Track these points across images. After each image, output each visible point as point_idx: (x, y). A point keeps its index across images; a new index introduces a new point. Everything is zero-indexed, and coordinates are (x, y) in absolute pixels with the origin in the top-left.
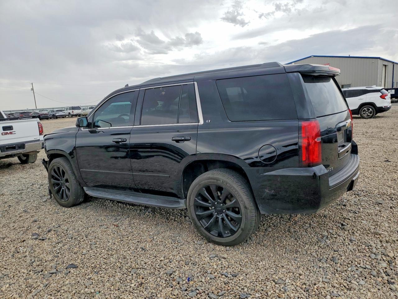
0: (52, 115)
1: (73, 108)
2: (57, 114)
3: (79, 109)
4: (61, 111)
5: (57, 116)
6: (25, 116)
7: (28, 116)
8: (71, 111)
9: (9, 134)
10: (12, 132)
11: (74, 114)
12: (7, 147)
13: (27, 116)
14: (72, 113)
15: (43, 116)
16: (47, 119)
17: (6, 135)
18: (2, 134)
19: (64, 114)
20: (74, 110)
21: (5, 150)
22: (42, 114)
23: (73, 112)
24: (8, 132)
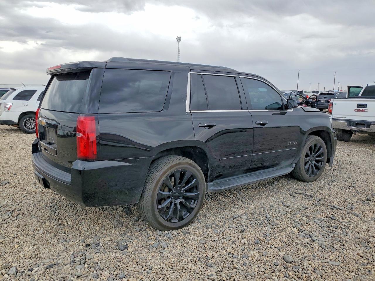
9: (361, 111)
10: (364, 110)
12: (357, 122)
17: (358, 112)
18: (355, 110)
21: (355, 125)
24: (361, 109)
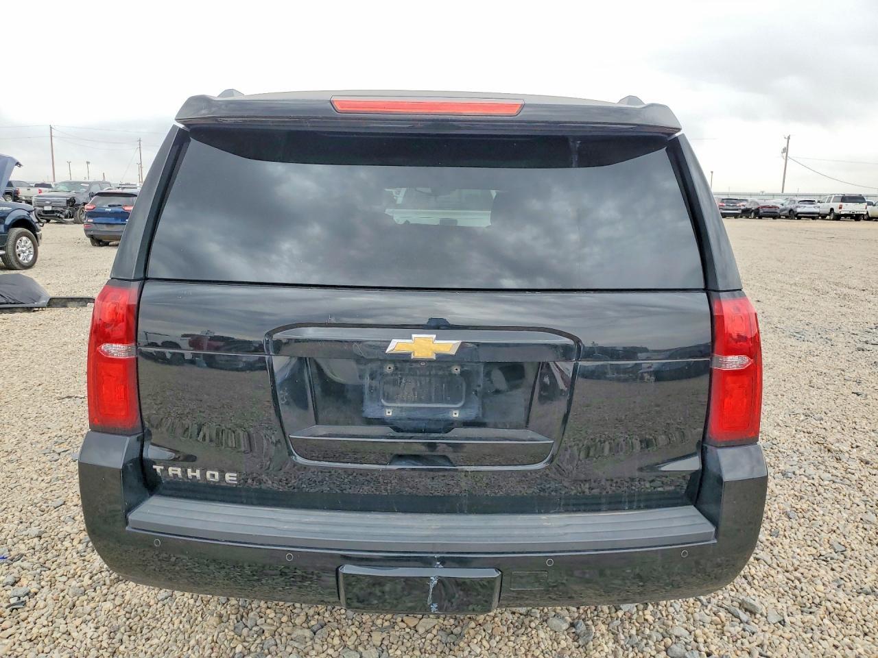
0: (789, 209)
1: (845, 199)
2: (799, 210)
3: (860, 203)
4: (811, 202)
5: (798, 213)
6: (728, 207)
7: (735, 208)
8: (836, 206)
11: (843, 213)
13: (731, 208)
14: (837, 211)
15: (766, 210)
16: (774, 217)
19: (817, 210)
20: (844, 204)
22: (764, 207)
23: (840, 208)
